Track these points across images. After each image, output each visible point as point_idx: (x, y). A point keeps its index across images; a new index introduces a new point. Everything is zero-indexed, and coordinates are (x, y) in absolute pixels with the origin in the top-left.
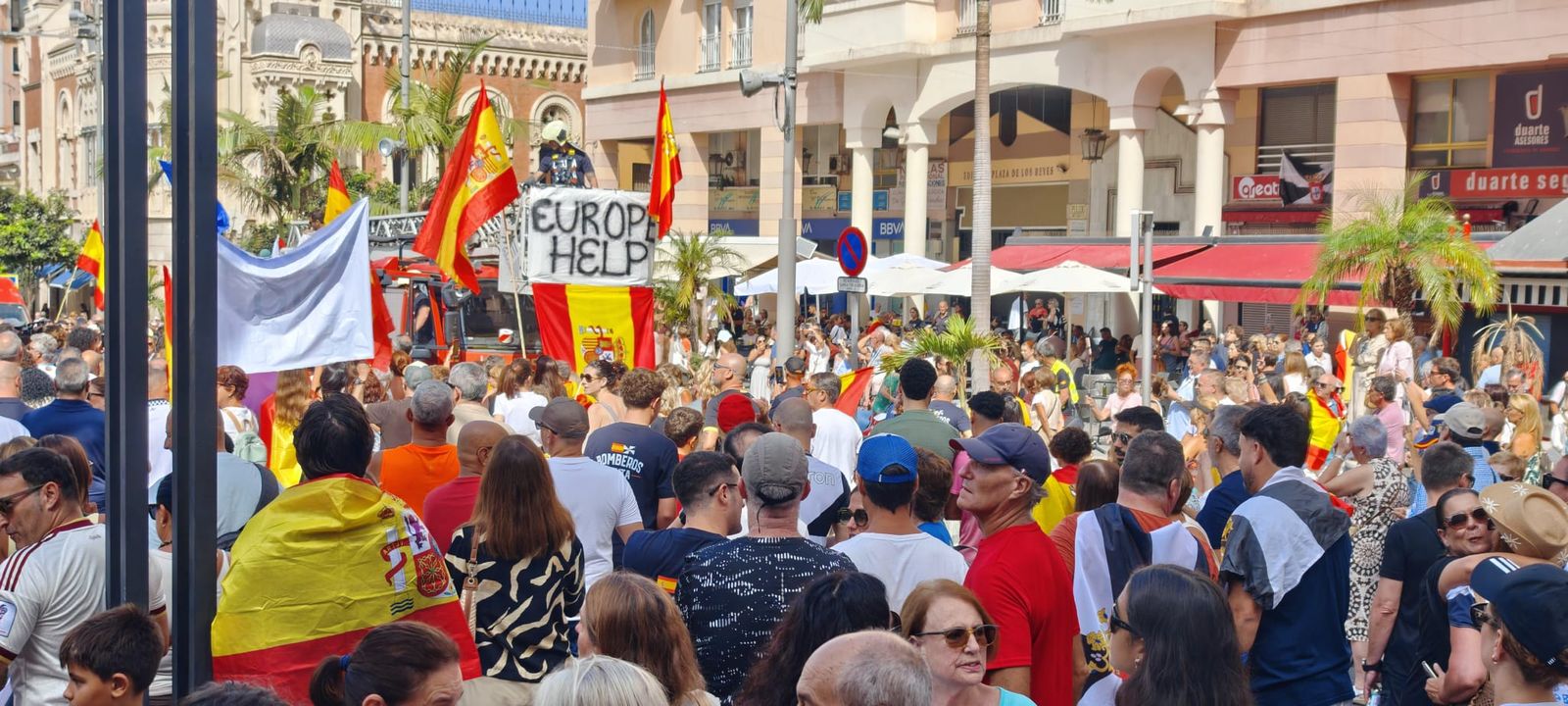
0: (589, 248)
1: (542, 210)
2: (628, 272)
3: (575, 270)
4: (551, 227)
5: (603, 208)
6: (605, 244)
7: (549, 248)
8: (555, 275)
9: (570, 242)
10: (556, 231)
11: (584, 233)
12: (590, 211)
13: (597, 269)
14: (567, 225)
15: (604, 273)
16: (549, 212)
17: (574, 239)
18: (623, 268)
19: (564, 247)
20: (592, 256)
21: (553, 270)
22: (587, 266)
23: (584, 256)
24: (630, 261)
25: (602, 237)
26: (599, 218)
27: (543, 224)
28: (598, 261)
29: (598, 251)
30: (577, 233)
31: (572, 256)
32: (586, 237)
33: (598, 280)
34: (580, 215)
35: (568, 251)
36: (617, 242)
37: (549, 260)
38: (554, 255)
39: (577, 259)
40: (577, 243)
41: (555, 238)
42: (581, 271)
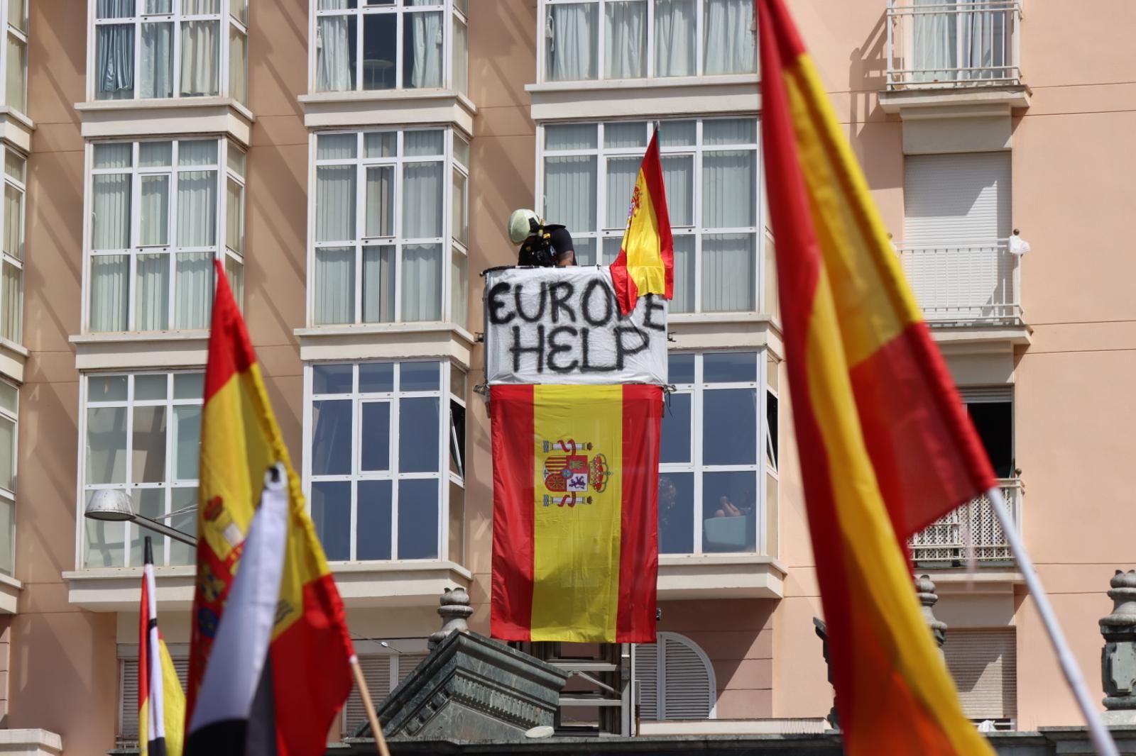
0: (562, 339)
1: (500, 297)
2: (620, 366)
3: (545, 366)
4: (510, 317)
5: (580, 288)
6: (585, 332)
7: (511, 341)
8: (517, 375)
9: (536, 332)
10: (517, 321)
11: (555, 319)
12: (561, 293)
13: (575, 364)
14: (531, 311)
15: (586, 368)
16: (507, 299)
17: (541, 329)
18: (611, 360)
19: (529, 337)
20: (567, 348)
21: (516, 368)
22: (562, 360)
23: (557, 349)
24: (622, 352)
25: (580, 324)
26: (575, 302)
27: (501, 313)
28: (576, 354)
29: (576, 342)
30: (546, 321)
31: (539, 350)
32: (558, 324)
33: (576, 377)
34: (549, 299)
35: (535, 343)
36: (599, 330)
37: (511, 356)
38: (517, 350)
39: (547, 352)
40: (547, 333)
41: (516, 329)
42: (553, 367)
